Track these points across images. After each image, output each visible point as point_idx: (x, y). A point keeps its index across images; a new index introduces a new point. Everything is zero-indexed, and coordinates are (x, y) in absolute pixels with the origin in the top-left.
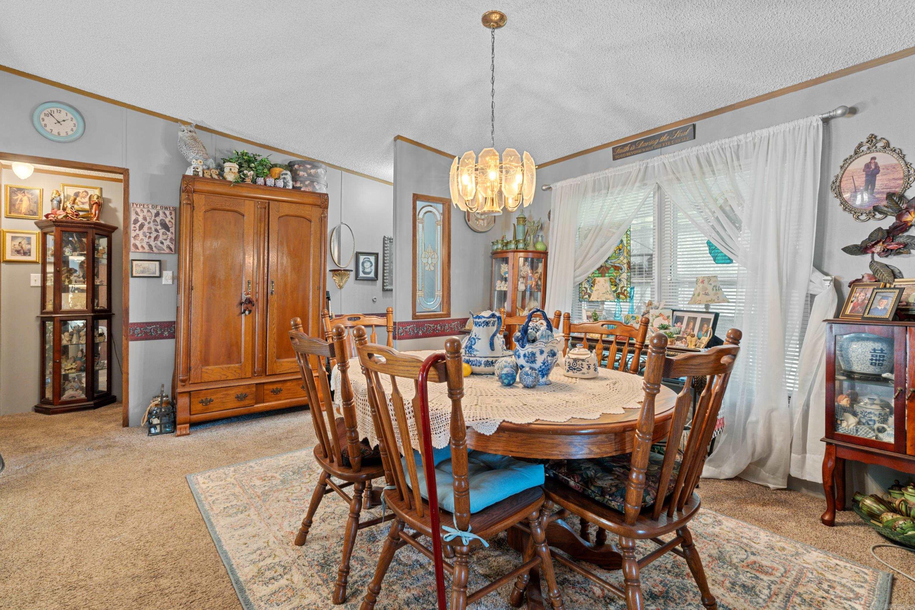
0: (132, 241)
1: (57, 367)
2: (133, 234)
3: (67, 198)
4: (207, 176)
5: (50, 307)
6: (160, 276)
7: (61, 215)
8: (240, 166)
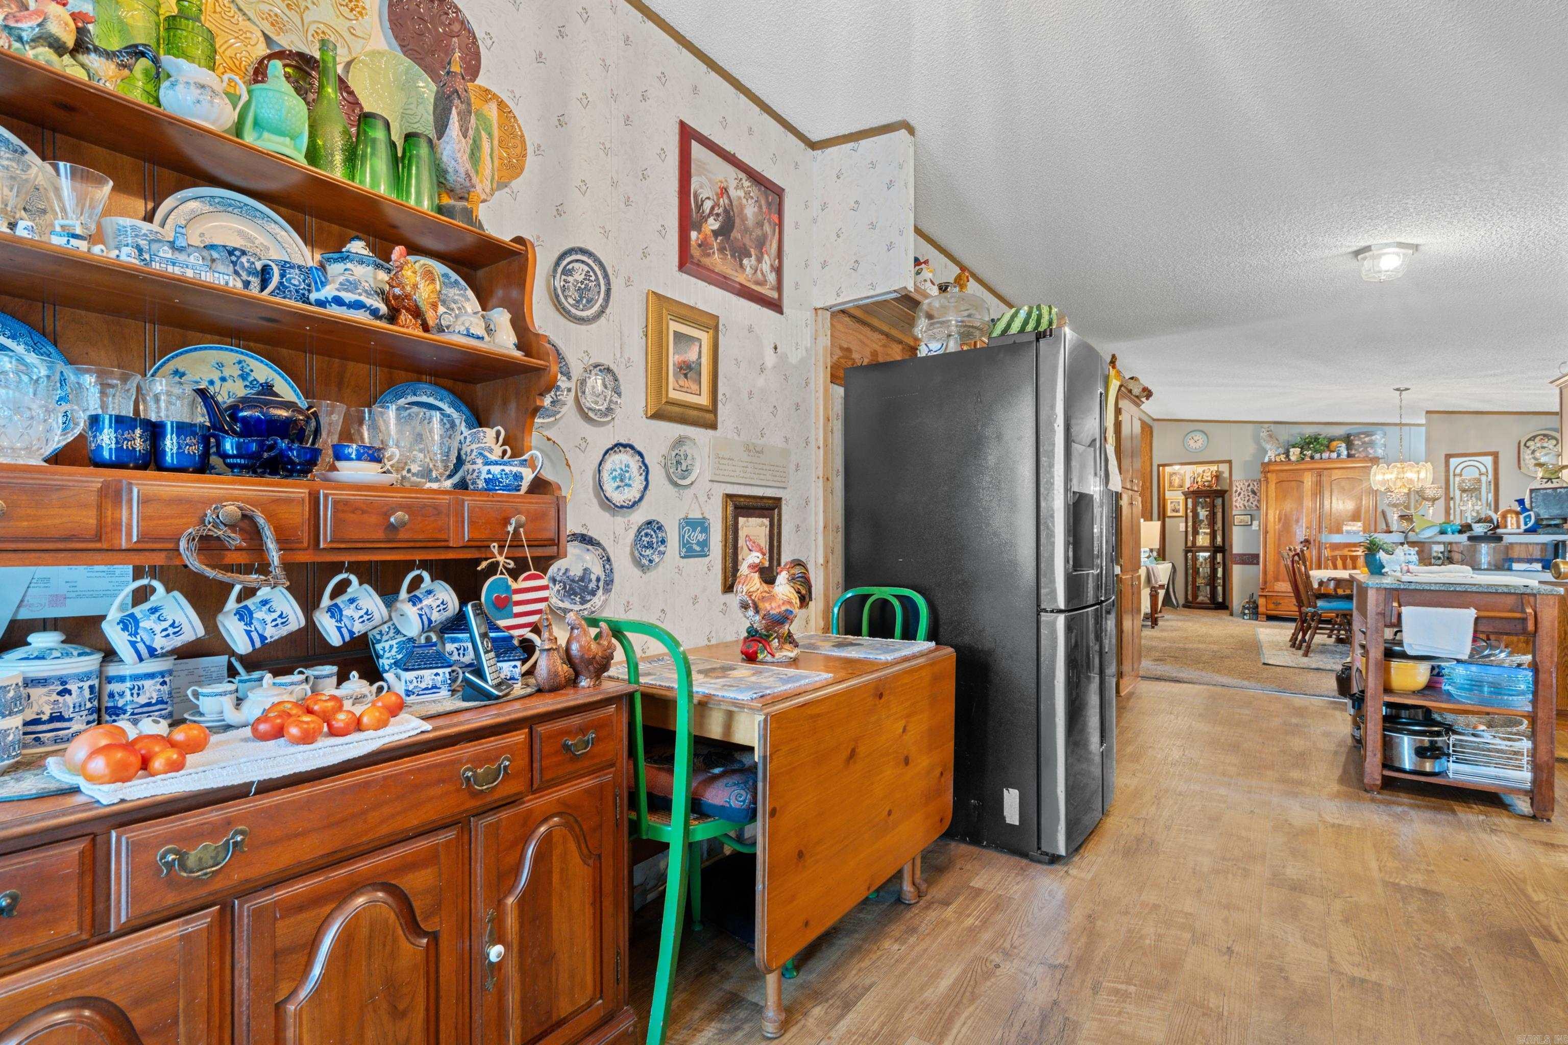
0: (1234, 503)
1: (1194, 581)
2: (1234, 499)
3: (1198, 475)
4: (1278, 460)
5: (1190, 544)
6: (1251, 525)
7: (1195, 487)
8: (1302, 448)
